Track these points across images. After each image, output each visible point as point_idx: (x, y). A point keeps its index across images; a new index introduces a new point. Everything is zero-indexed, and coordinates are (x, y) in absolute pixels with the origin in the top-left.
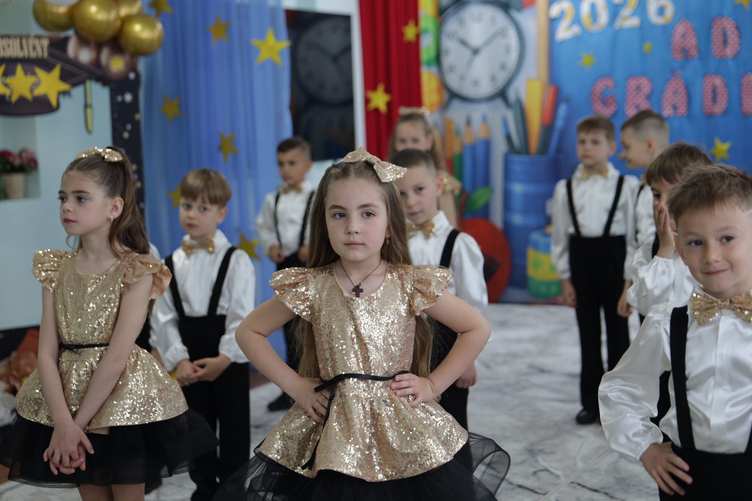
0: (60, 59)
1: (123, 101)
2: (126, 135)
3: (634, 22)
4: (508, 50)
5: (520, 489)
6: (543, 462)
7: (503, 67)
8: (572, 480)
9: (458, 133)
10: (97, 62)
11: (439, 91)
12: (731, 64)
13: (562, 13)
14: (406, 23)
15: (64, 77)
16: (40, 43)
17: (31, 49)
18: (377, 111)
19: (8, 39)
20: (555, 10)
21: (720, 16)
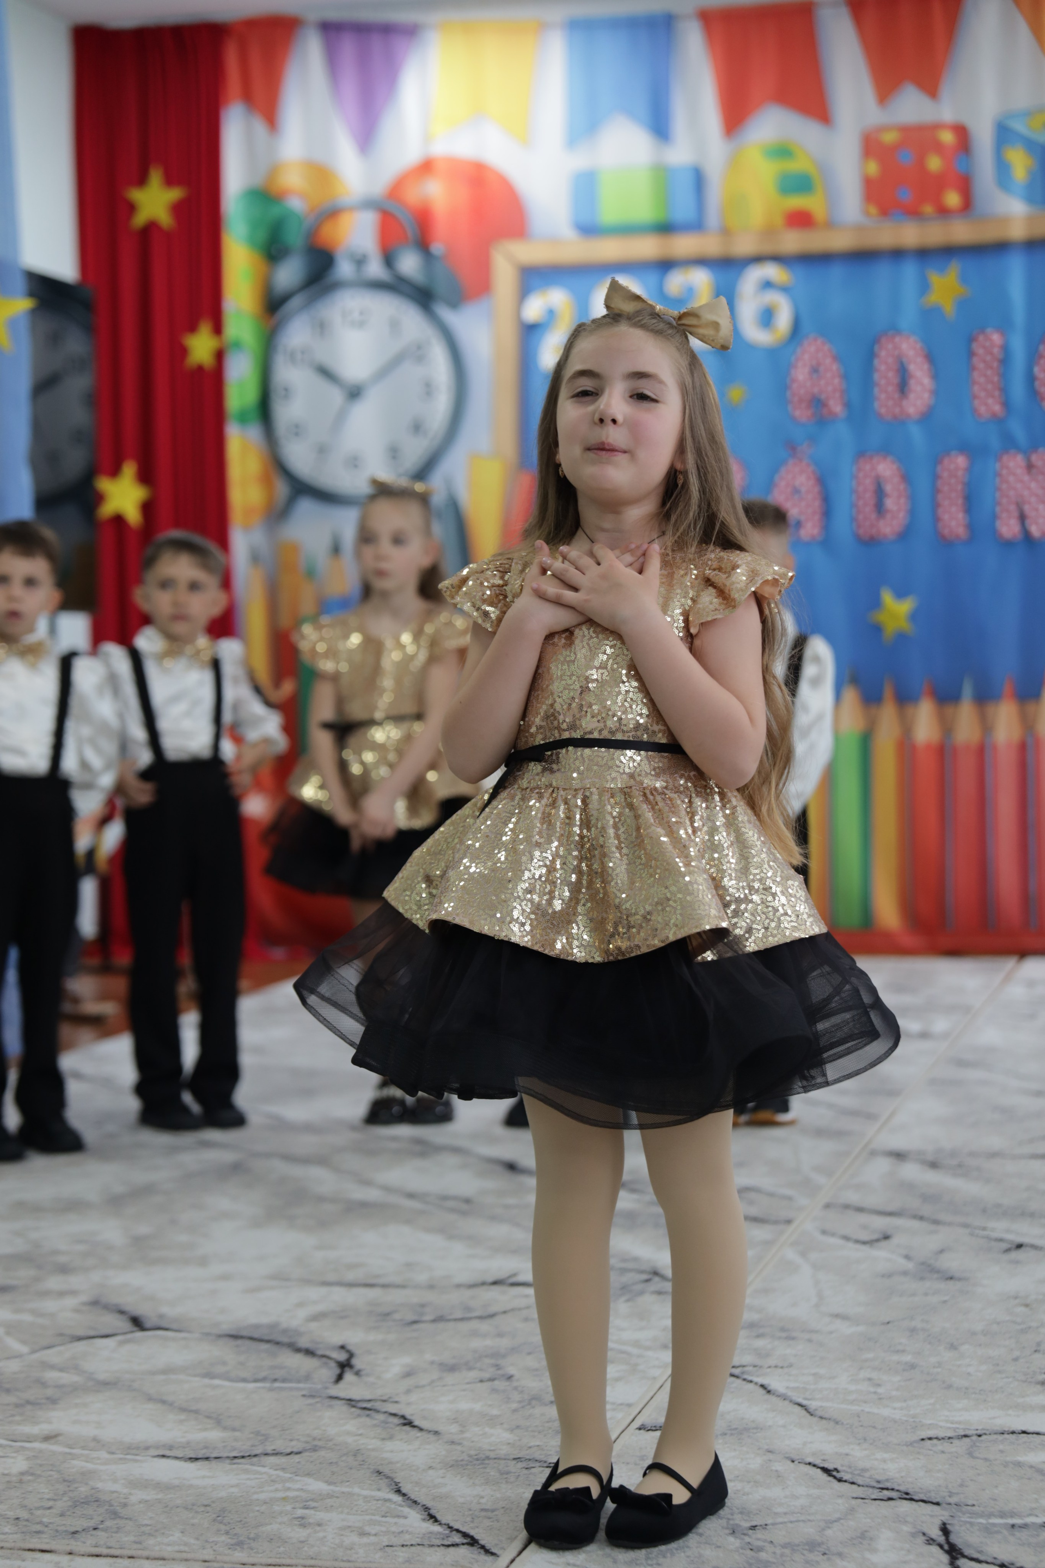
4: (429, 389)
7: (417, 427)
9: (311, 574)
11: (266, 480)
12: (916, 433)
13: (551, 314)
14: (192, 328)
18: (118, 520)
20: (534, 309)
21: (893, 330)
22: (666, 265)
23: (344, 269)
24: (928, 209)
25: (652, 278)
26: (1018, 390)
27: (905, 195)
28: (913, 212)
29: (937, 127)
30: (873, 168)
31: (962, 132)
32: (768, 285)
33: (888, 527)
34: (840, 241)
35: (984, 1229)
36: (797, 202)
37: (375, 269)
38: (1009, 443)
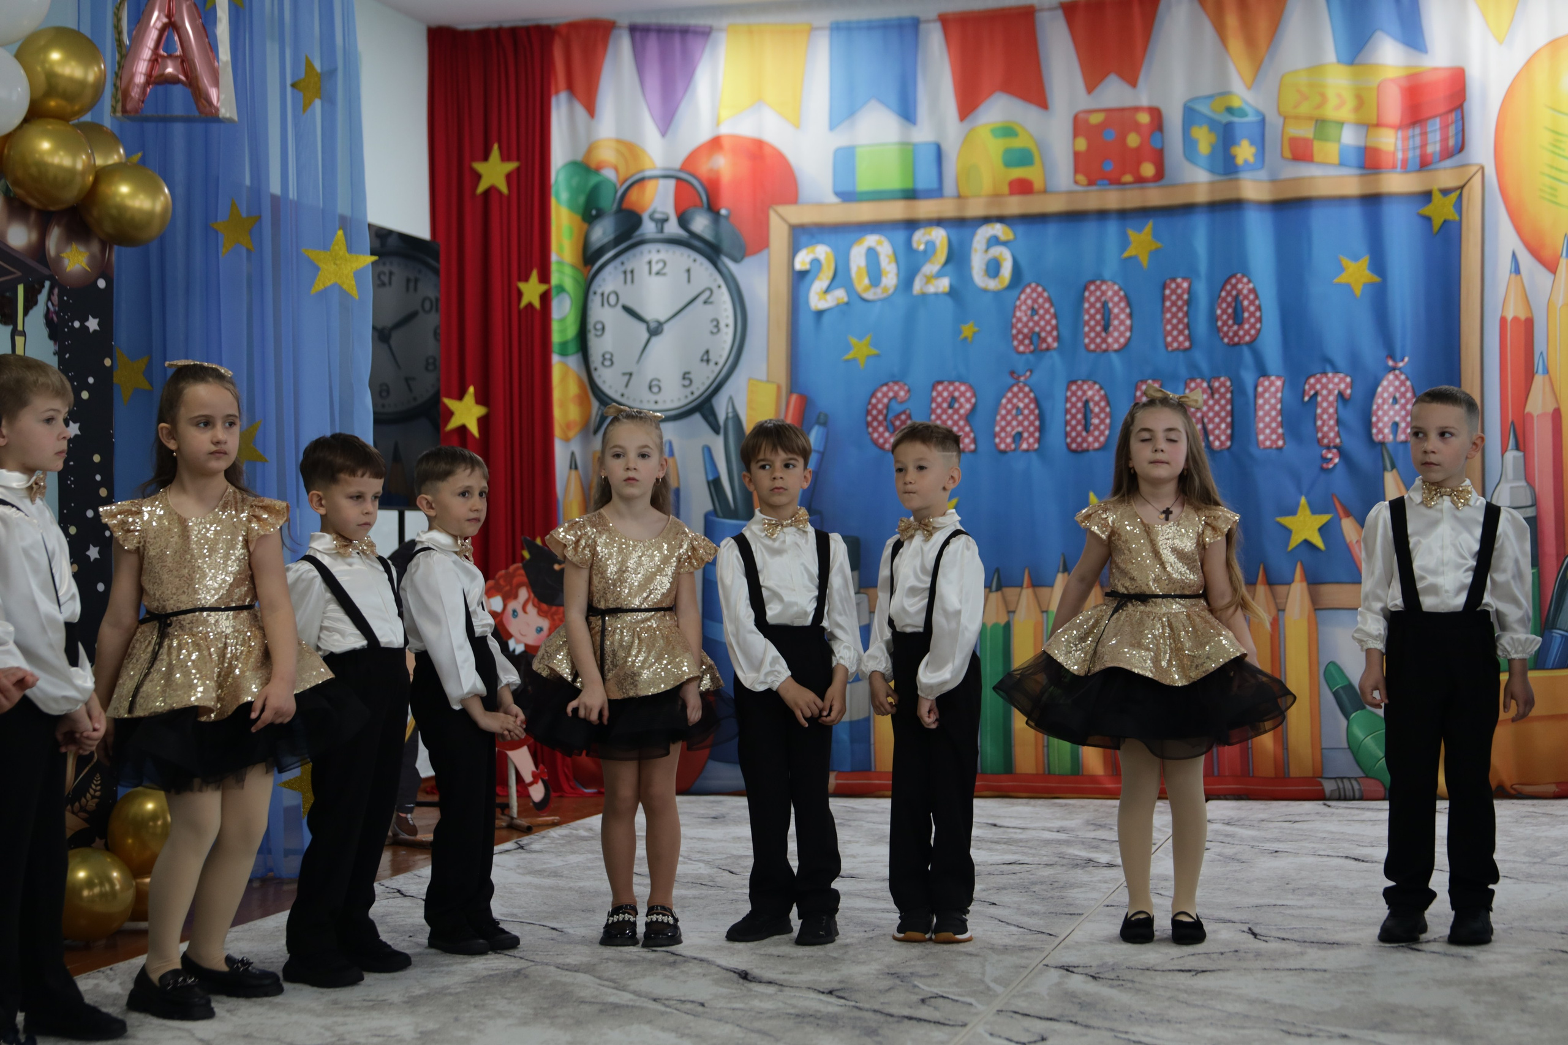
1: (84, 329)
2: (85, 395)
3: (943, 284)
4: (716, 325)
6: (927, 987)
7: (706, 358)
8: (999, 1008)
10: (39, 250)
11: (583, 401)
12: (1117, 360)
13: (816, 262)
14: (524, 276)
18: (462, 431)
20: (802, 261)
21: (1097, 279)
22: (912, 225)
23: (648, 228)
24: (1128, 178)
25: (900, 235)
26: (1202, 327)
27: (1108, 167)
28: (1115, 181)
29: (1137, 109)
30: (1082, 144)
31: (1156, 114)
32: (994, 241)
33: (1093, 441)
34: (1054, 205)
35: (1126, 1033)
36: (1018, 173)
37: (673, 228)
38: (1194, 374)
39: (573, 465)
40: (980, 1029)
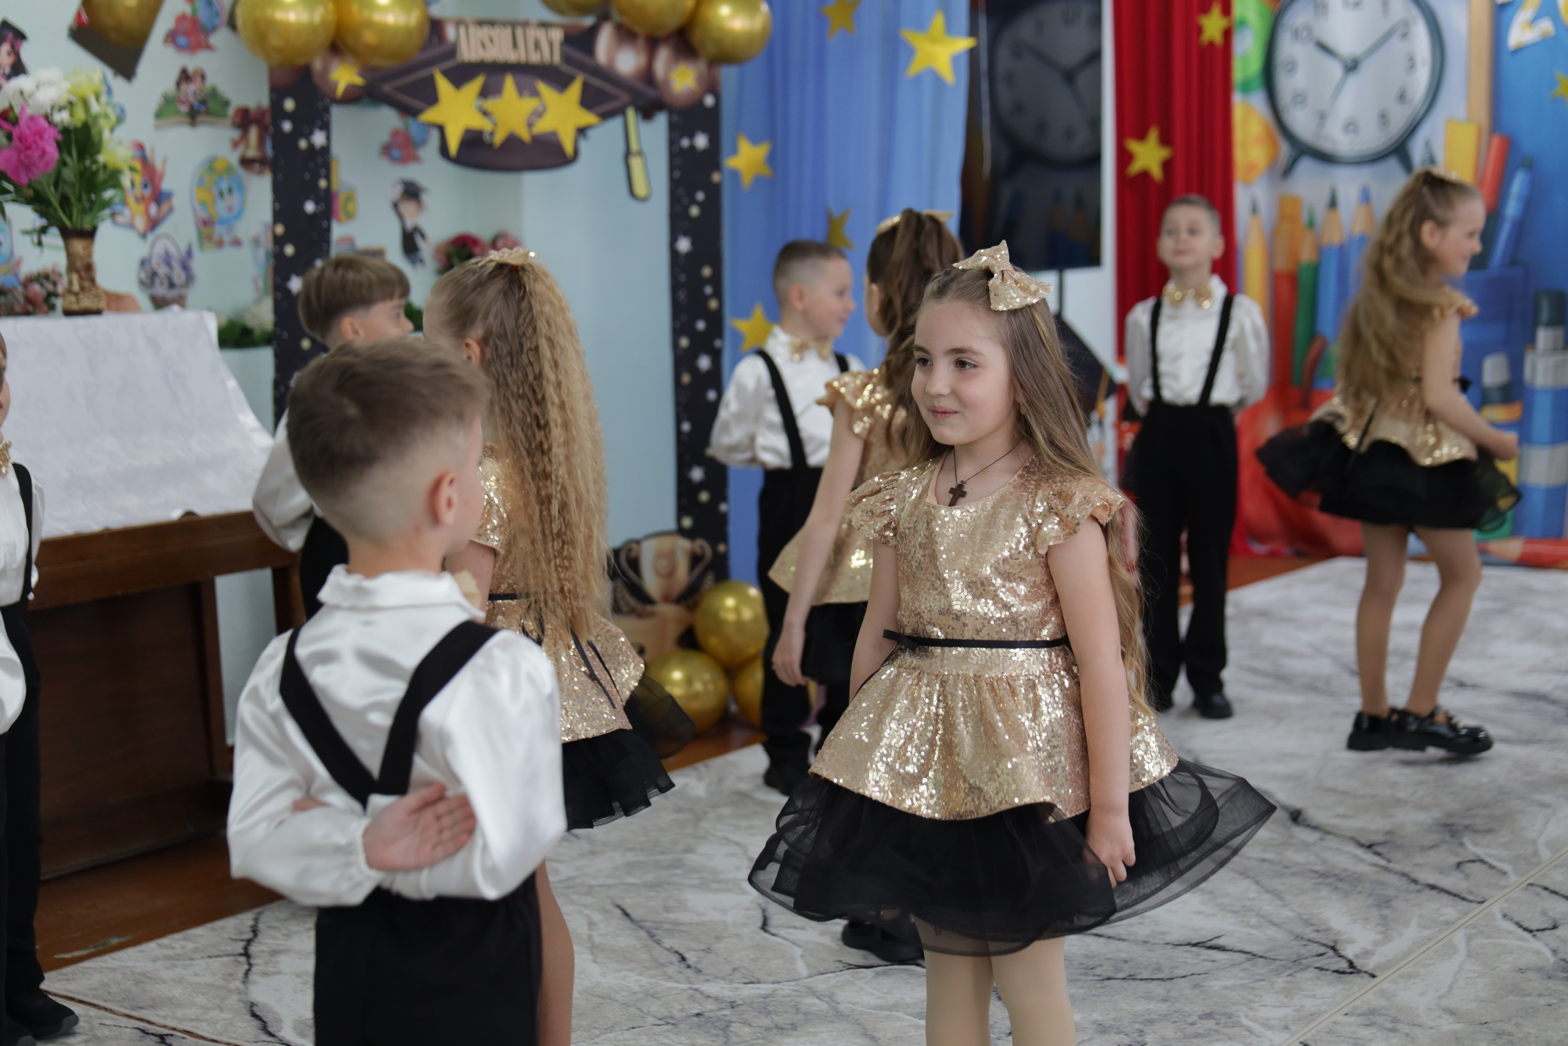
0: (582, 67)
1: (692, 147)
2: (694, 211)
4: (1411, 63)
5: (1434, 892)
6: (1473, 847)
7: (1402, 97)
8: (1530, 881)
9: (1311, 224)
10: (648, 75)
11: (1268, 142)
14: (1205, 10)
15: (589, 100)
16: (547, 35)
17: (531, 45)
18: (1144, 176)
19: (490, 27)
39: (1254, 210)
40: (1496, 910)
